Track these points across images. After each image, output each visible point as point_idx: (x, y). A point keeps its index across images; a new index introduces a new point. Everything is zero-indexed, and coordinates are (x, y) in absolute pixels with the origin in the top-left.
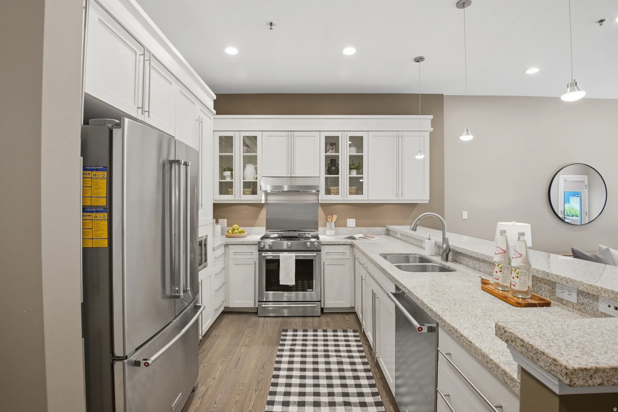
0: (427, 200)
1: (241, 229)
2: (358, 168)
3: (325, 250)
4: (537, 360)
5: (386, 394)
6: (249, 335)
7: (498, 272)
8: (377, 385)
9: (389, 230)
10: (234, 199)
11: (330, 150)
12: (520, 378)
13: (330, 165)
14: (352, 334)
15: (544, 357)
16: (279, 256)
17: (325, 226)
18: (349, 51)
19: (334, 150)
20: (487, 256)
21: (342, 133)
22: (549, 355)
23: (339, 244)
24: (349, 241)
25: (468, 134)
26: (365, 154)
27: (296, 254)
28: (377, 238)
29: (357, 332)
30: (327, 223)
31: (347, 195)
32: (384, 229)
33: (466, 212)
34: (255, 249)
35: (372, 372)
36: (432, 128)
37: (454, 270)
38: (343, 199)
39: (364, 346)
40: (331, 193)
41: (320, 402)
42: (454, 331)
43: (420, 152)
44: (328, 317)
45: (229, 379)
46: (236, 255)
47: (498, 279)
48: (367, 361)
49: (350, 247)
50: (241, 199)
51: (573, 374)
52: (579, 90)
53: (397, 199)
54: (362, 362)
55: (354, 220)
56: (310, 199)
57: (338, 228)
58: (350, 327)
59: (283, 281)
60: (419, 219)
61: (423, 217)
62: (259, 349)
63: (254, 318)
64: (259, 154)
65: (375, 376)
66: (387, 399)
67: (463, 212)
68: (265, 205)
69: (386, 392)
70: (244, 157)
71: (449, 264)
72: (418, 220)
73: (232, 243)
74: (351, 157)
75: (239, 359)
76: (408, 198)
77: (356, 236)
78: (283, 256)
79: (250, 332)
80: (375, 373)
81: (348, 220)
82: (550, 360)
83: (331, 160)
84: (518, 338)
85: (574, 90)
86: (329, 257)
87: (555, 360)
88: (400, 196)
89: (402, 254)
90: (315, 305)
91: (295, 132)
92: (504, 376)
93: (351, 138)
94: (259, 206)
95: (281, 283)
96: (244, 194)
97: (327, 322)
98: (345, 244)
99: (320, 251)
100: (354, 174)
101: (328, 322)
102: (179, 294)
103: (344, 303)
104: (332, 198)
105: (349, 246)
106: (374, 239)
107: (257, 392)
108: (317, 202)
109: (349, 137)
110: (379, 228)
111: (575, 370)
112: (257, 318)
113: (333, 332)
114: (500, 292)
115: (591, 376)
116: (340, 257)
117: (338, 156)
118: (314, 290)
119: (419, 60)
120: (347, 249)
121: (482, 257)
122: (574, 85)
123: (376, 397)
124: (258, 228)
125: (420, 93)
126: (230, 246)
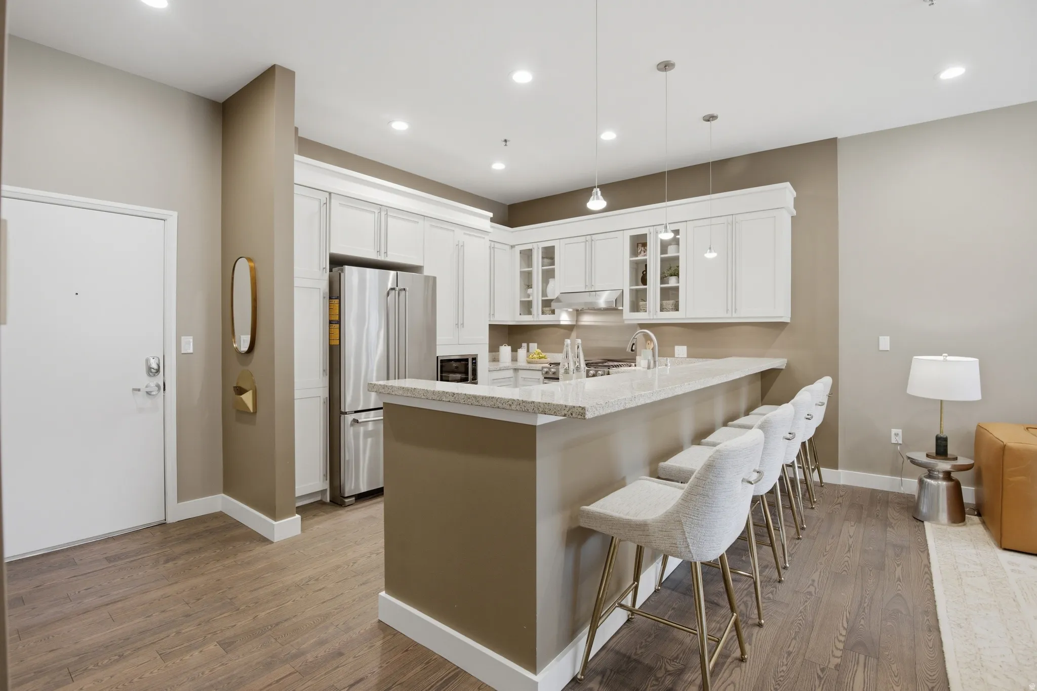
0: (786, 318)
1: (543, 354)
10: (532, 320)
11: (642, 252)
21: (650, 229)
26: (681, 254)
30: (643, 350)
31: (657, 312)
38: (653, 318)
50: (540, 319)
53: (729, 315)
55: (685, 347)
64: (558, 267)
68: (575, 327)
70: (543, 271)
81: (676, 347)
88: (734, 312)
91: (593, 236)
94: (567, 328)
96: (543, 313)
104: (639, 317)
117: (646, 263)
119: (710, 118)
125: (711, 161)
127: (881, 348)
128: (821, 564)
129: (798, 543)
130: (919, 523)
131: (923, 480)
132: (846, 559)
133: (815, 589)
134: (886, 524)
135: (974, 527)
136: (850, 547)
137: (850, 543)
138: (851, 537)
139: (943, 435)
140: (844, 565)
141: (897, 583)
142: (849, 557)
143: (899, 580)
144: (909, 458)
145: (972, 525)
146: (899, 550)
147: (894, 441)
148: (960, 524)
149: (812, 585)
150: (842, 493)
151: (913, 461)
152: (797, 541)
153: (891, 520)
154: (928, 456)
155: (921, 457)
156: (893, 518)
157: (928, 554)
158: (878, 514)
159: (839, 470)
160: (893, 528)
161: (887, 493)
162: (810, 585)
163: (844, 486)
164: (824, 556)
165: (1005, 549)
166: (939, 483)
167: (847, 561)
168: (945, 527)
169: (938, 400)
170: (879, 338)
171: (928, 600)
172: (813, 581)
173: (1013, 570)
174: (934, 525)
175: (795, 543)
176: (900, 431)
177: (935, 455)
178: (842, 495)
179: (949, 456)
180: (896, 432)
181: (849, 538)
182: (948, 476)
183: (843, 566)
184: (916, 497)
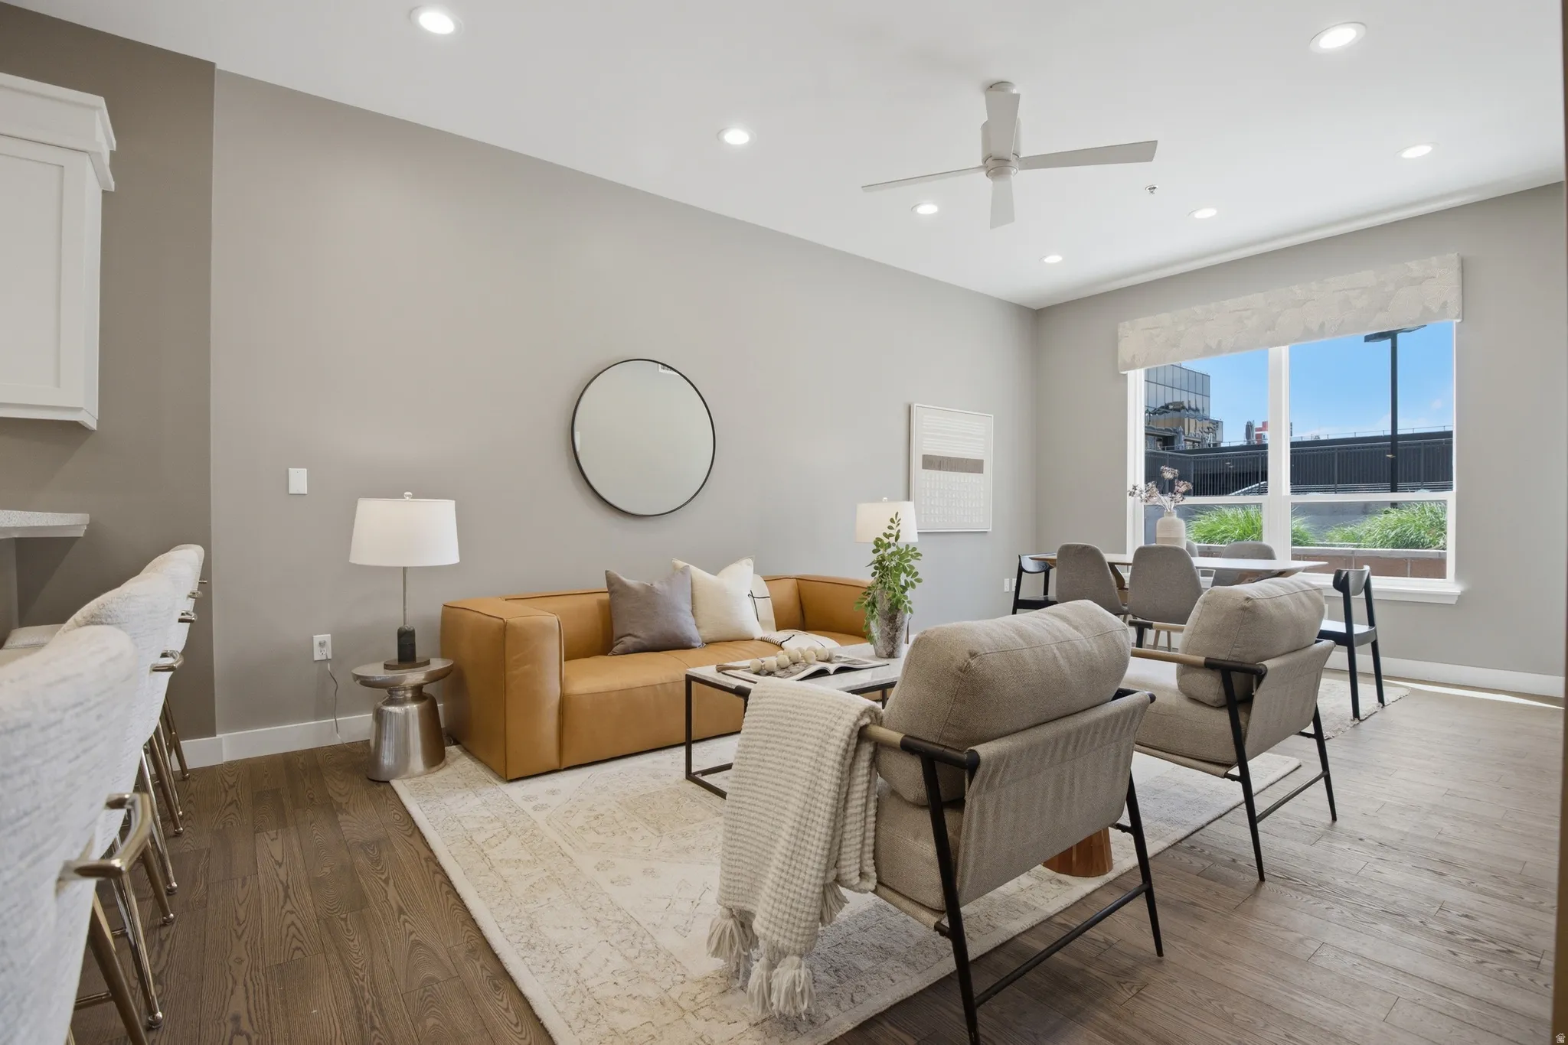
0: (69, 409)
127: (290, 492)
128: (240, 961)
129: (168, 936)
130: (382, 787)
131: (383, 710)
132: (290, 918)
133: (249, 1038)
134: (331, 809)
135: (459, 763)
136: (286, 888)
137: (283, 878)
138: (280, 865)
139: (408, 626)
140: (290, 935)
141: (401, 920)
142: (292, 912)
143: (401, 911)
144: (358, 677)
145: (454, 760)
146: (373, 850)
147: (317, 657)
148: (441, 765)
149: (238, 1032)
150: (231, 780)
151: (366, 682)
152: (164, 931)
153: (339, 799)
154: (387, 667)
155: (376, 671)
156: (340, 795)
157: (423, 837)
158: (311, 796)
159: (219, 736)
160: (348, 813)
161: (310, 753)
162: (233, 1034)
163: (230, 764)
164: (239, 938)
165: (511, 781)
166: (407, 709)
167: (293, 923)
168: (422, 778)
169: (398, 568)
170: (287, 471)
171: (463, 926)
172: (236, 1019)
173: (535, 808)
174: (406, 781)
175: (160, 939)
176: (327, 637)
177: (397, 663)
178: (231, 784)
179: (418, 661)
180: (322, 640)
181: (277, 867)
182: (418, 693)
183: (288, 939)
184: (372, 744)
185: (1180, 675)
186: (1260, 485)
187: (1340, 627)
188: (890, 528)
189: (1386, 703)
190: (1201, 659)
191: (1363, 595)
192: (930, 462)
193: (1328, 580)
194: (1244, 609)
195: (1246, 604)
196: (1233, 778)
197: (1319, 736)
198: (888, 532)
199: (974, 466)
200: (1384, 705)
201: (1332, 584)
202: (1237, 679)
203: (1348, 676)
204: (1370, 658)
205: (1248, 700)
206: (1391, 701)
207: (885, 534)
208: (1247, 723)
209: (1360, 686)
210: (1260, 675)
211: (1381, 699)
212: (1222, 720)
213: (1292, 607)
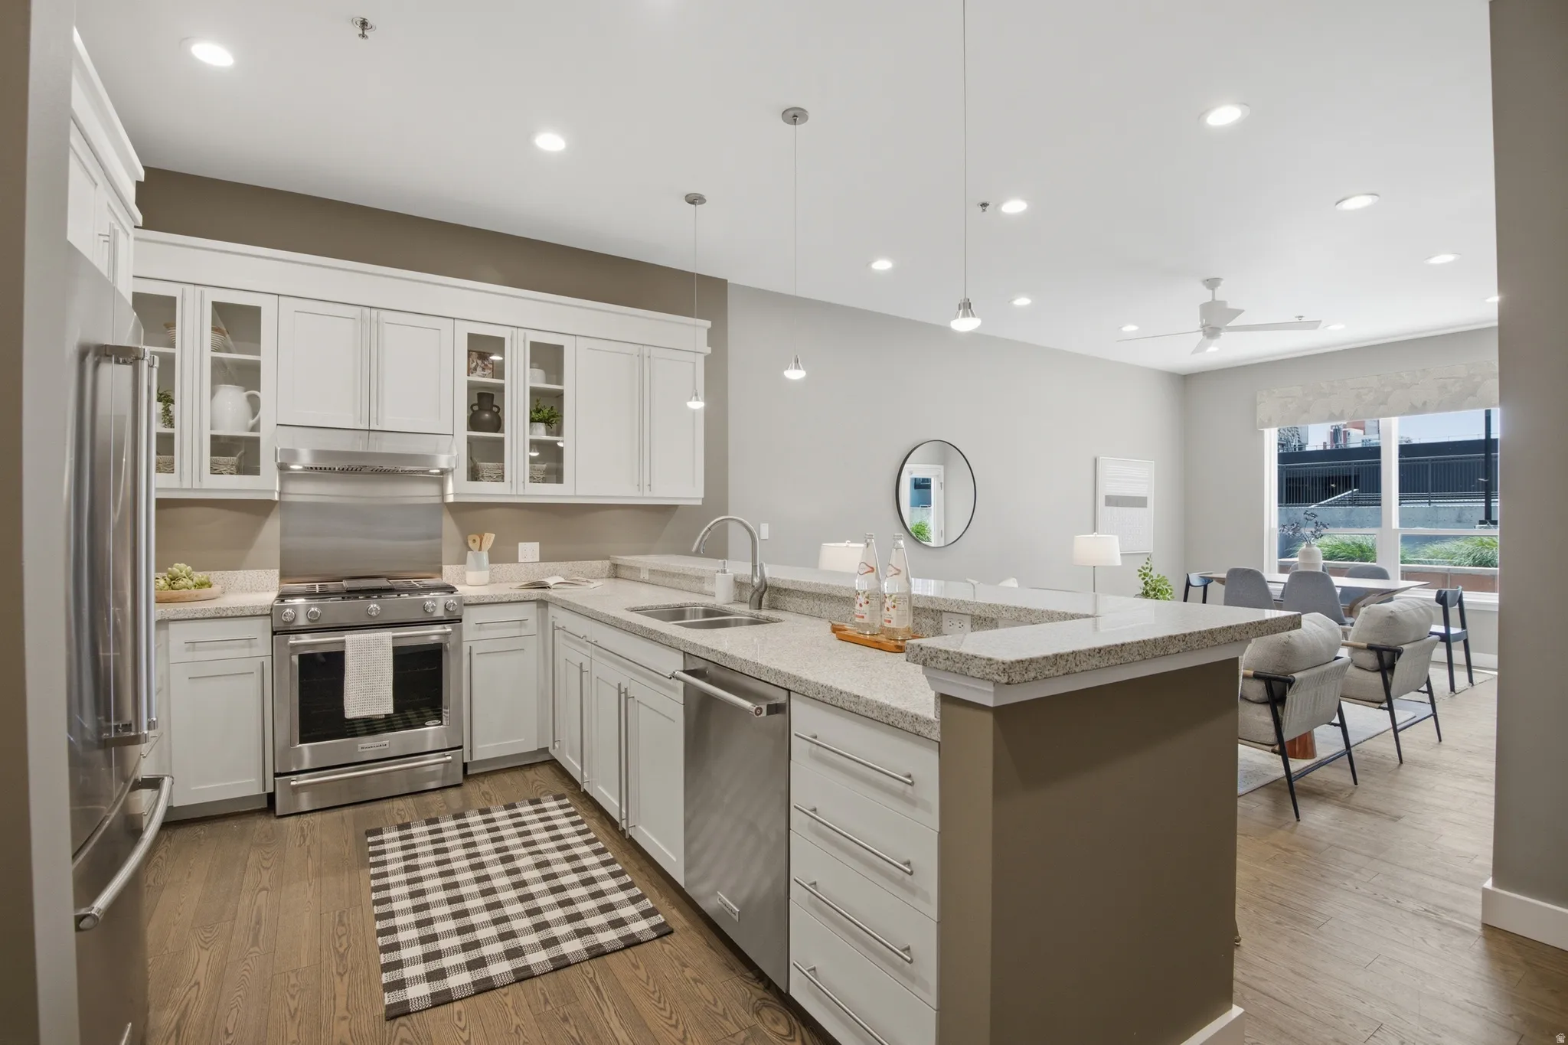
0: (697, 499)
1: (199, 576)
2: (549, 419)
3: (471, 617)
4: (966, 670)
5: (659, 892)
6: (266, 864)
7: (863, 605)
8: (636, 882)
9: (617, 565)
10: (176, 485)
11: (479, 369)
12: (938, 716)
13: (476, 408)
14: (554, 804)
15: (976, 661)
16: (343, 642)
17: (462, 561)
18: (550, 142)
19: (487, 372)
20: (834, 588)
21: (512, 332)
22: (981, 657)
23: (510, 602)
24: (536, 593)
25: (797, 367)
26: (568, 388)
27: (394, 632)
28: (597, 583)
29: (565, 798)
30: (469, 552)
31: (524, 482)
32: (607, 563)
33: (767, 525)
34: (260, 630)
35: (619, 863)
36: (710, 348)
37: (780, 621)
38: (514, 493)
39: (586, 820)
40: (483, 477)
41: (520, 947)
42: (826, 690)
43: (696, 395)
44: (483, 783)
45: (246, 973)
46: (194, 650)
47: (863, 617)
48: (603, 846)
49: (537, 607)
50: (205, 487)
51: (1011, 668)
52: (973, 316)
53: (640, 494)
54: (592, 851)
55: (536, 546)
56: (423, 493)
57: (498, 567)
58: (545, 791)
59: (353, 709)
60: (709, 529)
61: (716, 526)
62: (312, 887)
63: (262, 824)
64: (267, 359)
65: (627, 869)
66: (663, 900)
67: (762, 525)
68: (278, 506)
69: (656, 888)
70: (215, 362)
71: (764, 613)
72: (706, 532)
73: (181, 616)
74: (535, 393)
75: (258, 923)
76: (663, 492)
77: (551, 581)
78: (353, 641)
79: (266, 856)
80: (626, 863)
81: (521, 545)
82: (984, 662)
83: (480, 396)
84: (941, 651)
85: (968, 316)
86: (484, 635)
87: (990, 659)
88: (647, 488)
89: (669, 607)
90: (449, 758)
91: (382, 312)
92: (915, 724)
93: (535, 347)
94: (260, 509)
95: (350, 713)
96: (214, 471)
97: (483, 793)
98: (525, 599)
99: (461, 620)
100: (541, 433)
101: (488, 793)
102: (137, 731)
103: (523, 742)
104: (486, 491)
105: (534, 605)
106: (592, 586)
107: (346, 978)
108: (437, 500)
109: (531, 342)
110: (595, 562)
111: (1012, 663)
112: (274, 822)
113: (506, 810)
114: (868, 637)
115: (1026, 669)
116: (516, 632)
117: (501, 389)
118: (444, 722)
119: (694, 200)
120: (529, 612)
121: (827, 591)
122: (966, 307)
123: (641, 903)
124: (254, 573)
126: (172, 626)
185: (1350, 654)
186: (1352, 493)
187: (1441, 629)
188: (1147, 563)
189: (1475, 683)
190: (1365, 645)
191: (1457, 607)
192: (1111, 501)
193: (1432, 594)
194: (1390, 617)
195: (1391, 614)
196: (1384, 709)
197: (1430, 692)
198: (1145, 566)
199: (1140, 502)
200: (1473, 685)
201: (1434, 597)
202: (1386, 655)
203: (1447, 666)
204: (1463, 653)
205: (1392, 668)
206: (1478, 682)
207: (1143, 568)
208: (1391, 679)
209: (1456, 673)
210: (1399, 652)
211: (1471, 681)
212: (1377, 678)
213: (1416, 616)
